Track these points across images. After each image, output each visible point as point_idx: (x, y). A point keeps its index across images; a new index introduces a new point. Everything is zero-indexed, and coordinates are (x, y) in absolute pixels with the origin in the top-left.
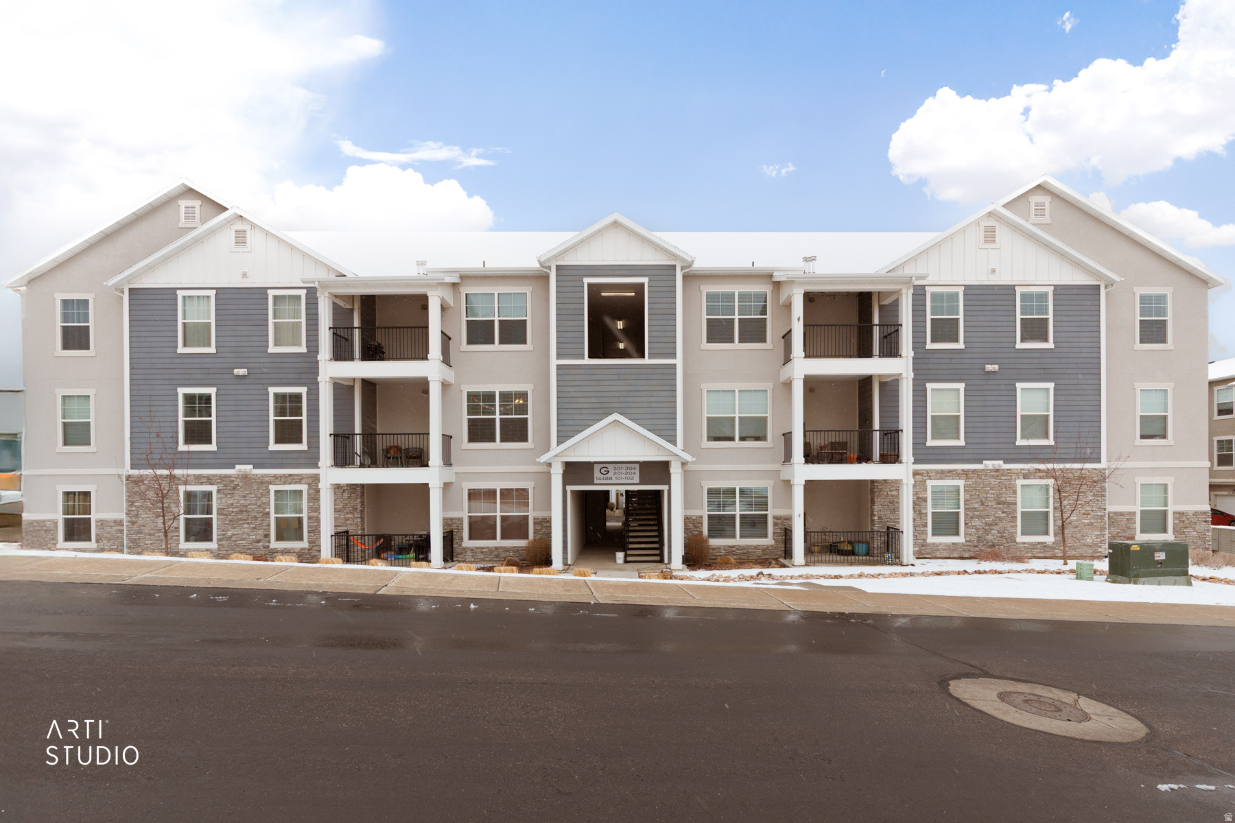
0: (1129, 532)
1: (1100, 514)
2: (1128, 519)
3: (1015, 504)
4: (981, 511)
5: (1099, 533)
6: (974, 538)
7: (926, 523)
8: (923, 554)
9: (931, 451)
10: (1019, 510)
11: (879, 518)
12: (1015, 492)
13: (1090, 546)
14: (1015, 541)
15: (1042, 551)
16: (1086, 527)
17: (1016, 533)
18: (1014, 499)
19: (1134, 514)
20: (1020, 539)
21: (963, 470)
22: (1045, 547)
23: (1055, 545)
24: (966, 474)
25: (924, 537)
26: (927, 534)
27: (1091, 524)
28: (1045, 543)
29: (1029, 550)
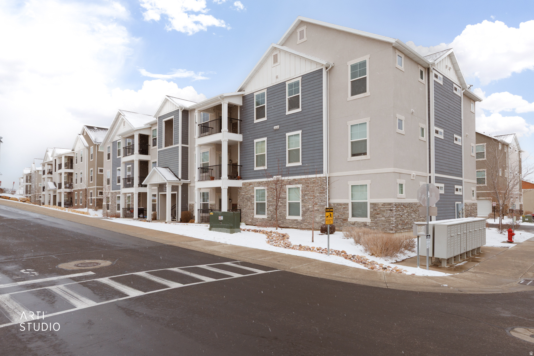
0: (345, 216)
1: (322, 204)
2: (344, 208)
3: (286, 198)
4: (273, 202)
5: (321, 215)
6: (270, 216)
7: (254, 208)
8: (253, 223)
9: (255, 173)
10: (288, 201)
11: (239, 205)
12: (285, 192)
13: (318, 223)
14: (285, 218)
15: (296, 224)
16: (316, 212)
17: (286, 214)
18: (285, 195)
19: (347, 204)
20: (288, 217)
21: (266, 181)
22: (298, 222)
23: (302, 222)
24: (267, 183)
25: (252, 215)
26: (254, 213)
27: (318, 210)
28: (297, 220)
29: (291, 224)
